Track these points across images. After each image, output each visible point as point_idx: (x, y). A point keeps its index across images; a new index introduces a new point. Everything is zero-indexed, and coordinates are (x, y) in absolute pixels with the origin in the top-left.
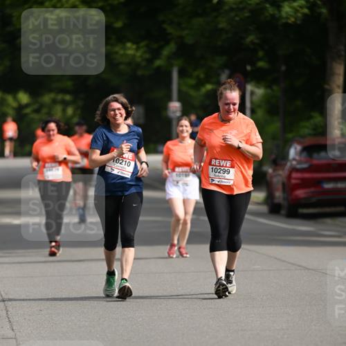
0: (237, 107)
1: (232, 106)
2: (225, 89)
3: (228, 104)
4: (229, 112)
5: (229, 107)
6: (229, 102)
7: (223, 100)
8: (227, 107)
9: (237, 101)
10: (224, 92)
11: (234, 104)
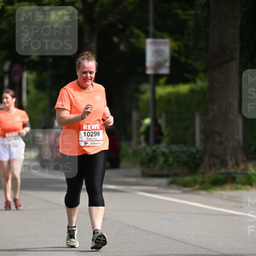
0: (93, 75)
1: (89, 75)
2: (83, 59)
3: (86, 72)
4: (86, 79)
5: (87, 75)
6: (86, 70)
7: (80, 69)
8: (84, 75)
9: (94, 69)
10: (82, 62)
11: (91, 73)
